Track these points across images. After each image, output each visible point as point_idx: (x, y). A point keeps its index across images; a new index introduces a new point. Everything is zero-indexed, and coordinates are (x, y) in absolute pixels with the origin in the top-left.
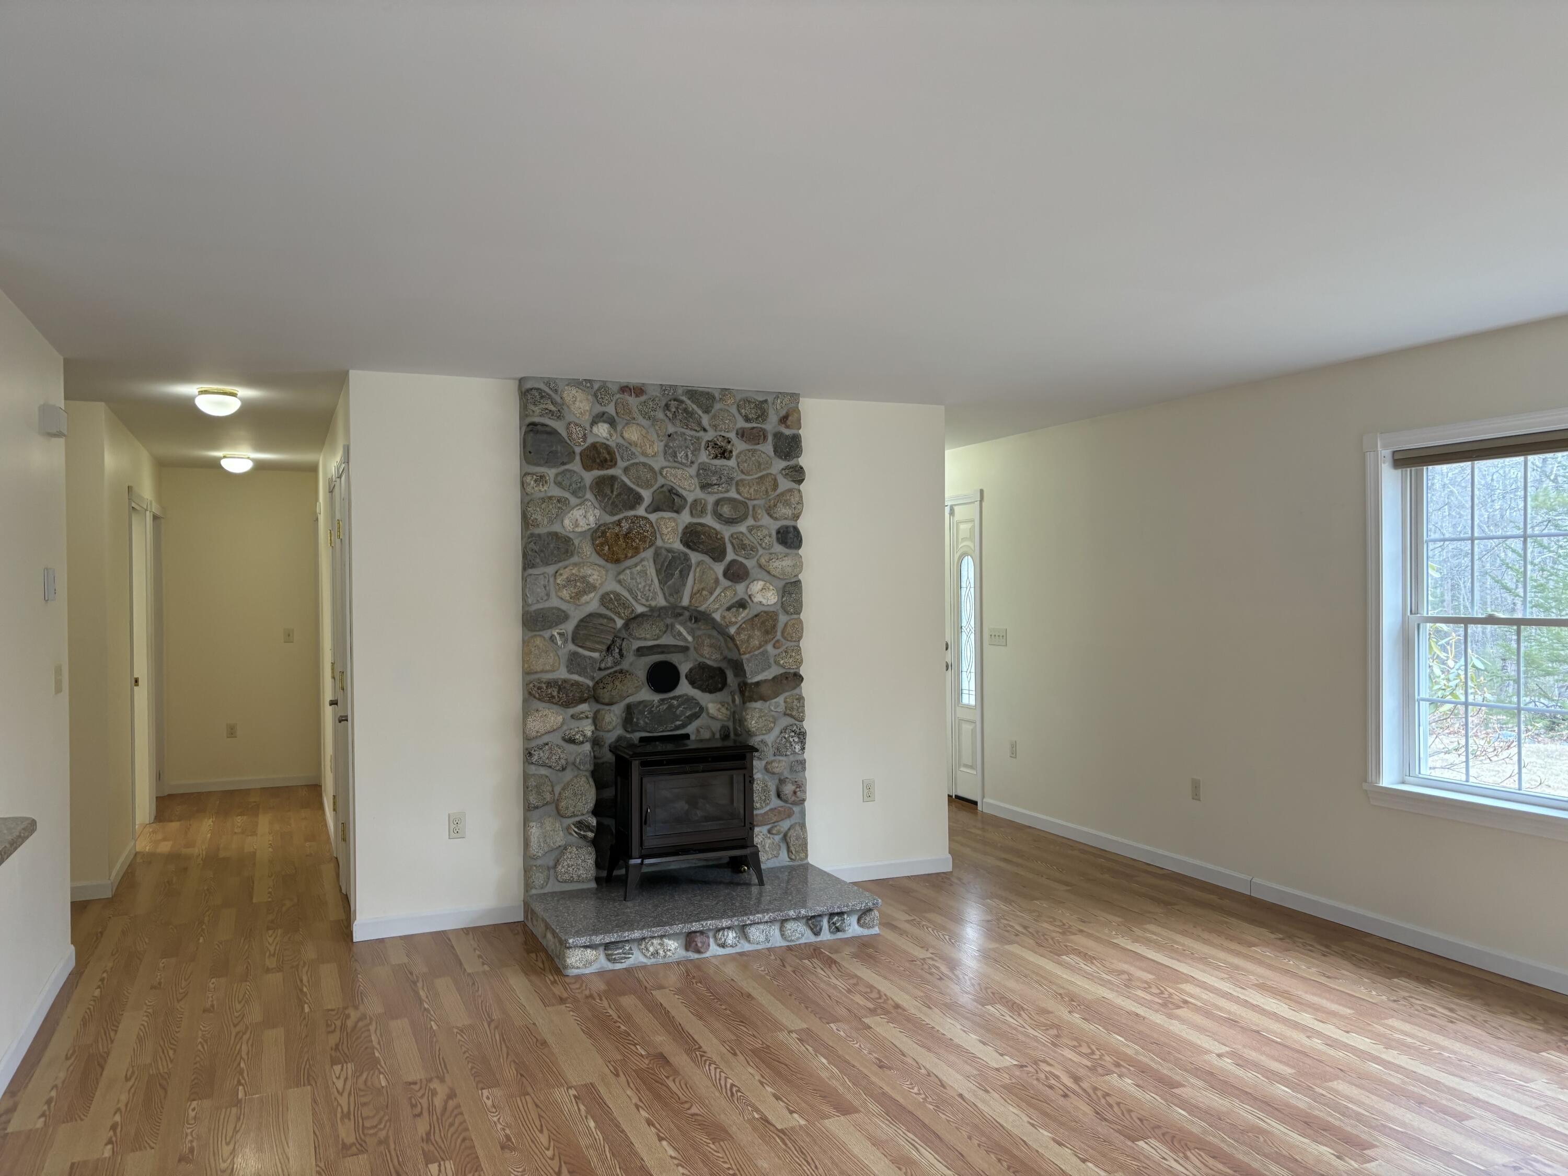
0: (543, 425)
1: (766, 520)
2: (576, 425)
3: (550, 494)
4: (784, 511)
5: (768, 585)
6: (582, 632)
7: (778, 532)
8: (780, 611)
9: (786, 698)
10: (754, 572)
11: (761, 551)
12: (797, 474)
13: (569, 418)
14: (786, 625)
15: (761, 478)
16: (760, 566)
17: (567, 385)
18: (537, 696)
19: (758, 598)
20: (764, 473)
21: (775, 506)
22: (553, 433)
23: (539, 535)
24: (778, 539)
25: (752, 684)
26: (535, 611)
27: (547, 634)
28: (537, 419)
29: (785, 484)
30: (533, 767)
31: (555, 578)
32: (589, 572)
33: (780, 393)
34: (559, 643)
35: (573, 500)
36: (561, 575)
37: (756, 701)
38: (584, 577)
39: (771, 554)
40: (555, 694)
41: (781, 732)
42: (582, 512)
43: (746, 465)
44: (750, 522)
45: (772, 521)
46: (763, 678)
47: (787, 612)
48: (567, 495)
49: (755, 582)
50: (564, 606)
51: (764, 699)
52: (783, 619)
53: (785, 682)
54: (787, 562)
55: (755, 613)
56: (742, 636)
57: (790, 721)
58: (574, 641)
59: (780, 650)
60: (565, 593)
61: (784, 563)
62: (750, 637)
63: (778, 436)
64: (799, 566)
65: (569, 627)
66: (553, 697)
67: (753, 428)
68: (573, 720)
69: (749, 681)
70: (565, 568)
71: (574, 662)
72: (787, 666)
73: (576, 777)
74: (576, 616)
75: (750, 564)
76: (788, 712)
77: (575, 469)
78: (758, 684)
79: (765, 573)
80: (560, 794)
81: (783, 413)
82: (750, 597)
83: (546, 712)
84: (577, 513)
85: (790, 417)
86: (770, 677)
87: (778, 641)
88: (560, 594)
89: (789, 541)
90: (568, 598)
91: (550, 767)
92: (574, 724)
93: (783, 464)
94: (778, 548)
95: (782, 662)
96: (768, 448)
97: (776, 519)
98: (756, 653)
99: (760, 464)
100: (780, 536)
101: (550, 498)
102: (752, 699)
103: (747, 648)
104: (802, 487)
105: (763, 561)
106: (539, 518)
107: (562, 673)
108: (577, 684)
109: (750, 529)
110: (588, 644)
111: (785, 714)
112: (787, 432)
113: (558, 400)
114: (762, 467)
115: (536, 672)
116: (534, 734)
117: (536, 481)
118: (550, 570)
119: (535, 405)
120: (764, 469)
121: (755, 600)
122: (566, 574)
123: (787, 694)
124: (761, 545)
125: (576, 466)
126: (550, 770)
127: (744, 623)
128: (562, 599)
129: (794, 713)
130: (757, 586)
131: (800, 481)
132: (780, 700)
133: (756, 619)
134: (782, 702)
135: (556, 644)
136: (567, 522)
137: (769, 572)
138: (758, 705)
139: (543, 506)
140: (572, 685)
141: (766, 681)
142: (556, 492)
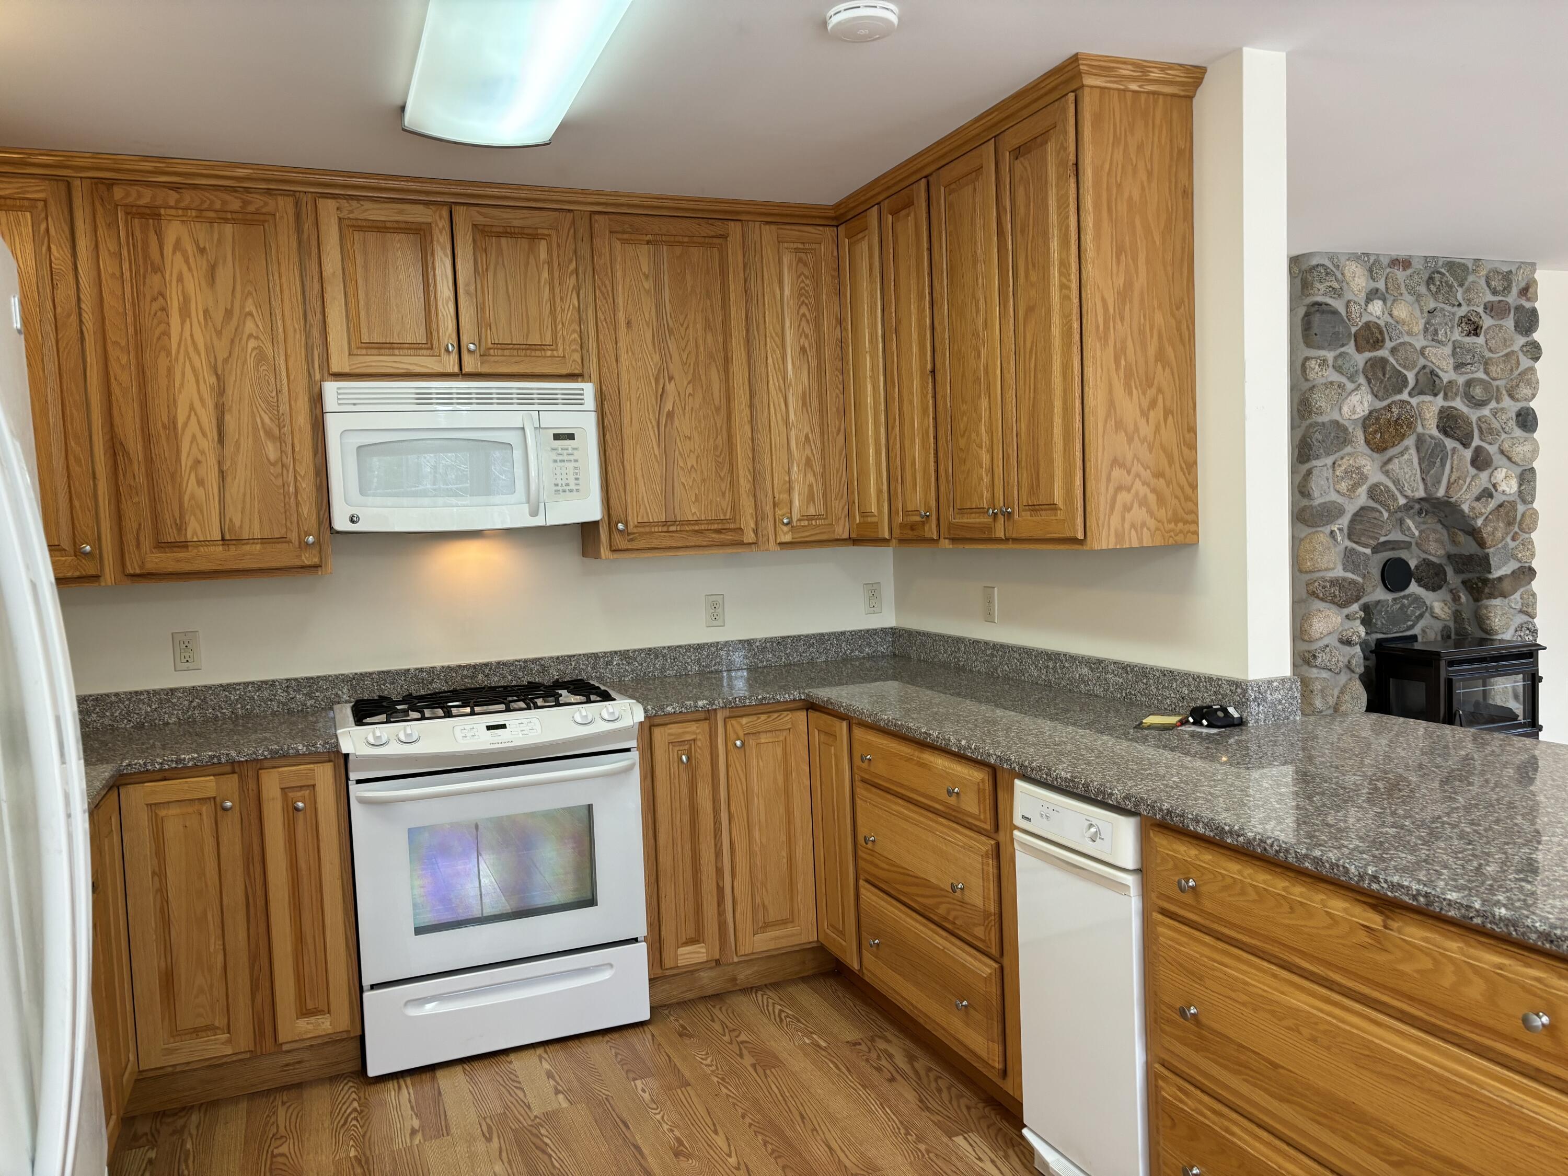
0: (1327, 304)
1: (1507, 402)
2: (1355, 303)
3: (1330, 379)
4: (1525, 391)
5: (1510, 472)
6: (1358, 527)
7: (1518, 415)
8: (1518, 501)
9: (1522, 595)
10: (1498, 459)
11: (1504, 436)
12: (1535, 351)
13: (1348, 296)
14: (1523, 515)
15: (1507, 355)
16: (1502, 452)
17: (1348, 260)
18: (1321, 595)
19: (1503, 487)
20: (1509, 350)
21: (1517, 385)
22: (1335, 312)
23: (1323, 423)
24: (1517, 422)
25: (1494, 579)
26: (1319, 505)
27: (1327, 530)
28: (1319, 299)
29: (1525, 362)
30: (1315, 670)
31: (1334, 470)
32: (1363, 462)
33: (1522, 263)
34: (1339, 539)
35: (1350, 386)
36: (1340, 466)
37: (1495, 598)
38: (1358, 468)
39: (1512, 438)
40: (1337, 593)
41: (1516, 631)
42: (1359, 397)
43: (1494, 341)
44: (1493, 404)
45: (1512, 403)
46: (1503, 573)
47: (1524, 502)
48: (1344, 380)
49: (1499, 470)
50: (1340, 500)
51: (1504, 596)
52: (1521, 508)
53: (1522, 576)
54: (1527, 447)
55: (1498, 503)
56: (1489, 529)
57: (1525, 618)
58: (1350, 538)
59: (1517, 542)
60: (1343, 486)
61: (1525, 448)
62: (1495, 529)
63: (1519, 308)
64: (1535, 451)
65: (1344, 521)
66: (1335, 596)
67: (1500, 301)
68: (1347, 621)
69: (1491, 576)
70: (1342, 458)
71: (1350, 559)
72: (1525, 559)
73: (1350, 679)
74: (1351, 508)
75: (1492, 449)
76: (1525, 609)
77: (1349, 351)
78: (1500, 579)
79: (1505, 459)
80: (1338, 697)
81: (1523, 285)
82: (1494, 486)
83: (1328, 612)
84: (1355, 399)
85: (1527, 291)
86: (1509, 572)
87: (1516, 533)
88: (1337, 487)
89: (1529, 424)
90: (1345, 491)
91: (1330, 670)
92: (1348, 624)
93: (1522, 340)
94: (1518, 432)
95: (1520, 555)
96: (1509, 323)
97: (1518, 400)
98: (1500, 546)
99: (1505, 341)
100: (1520, 418)
101: (1331, 383)
102: (1491, 596)
103: (1492, 541)
104: (1538, 365)
105: (1506, 446)
106: (1323, 405)
107: (1339, 572)
108: (1353, 582)
109: (1494, 414)
110: (1363, 539)
111: (1521, 611)
112: (1527, 305)
113: (1339, 276)
114: (1508, 343)
115: (1319, 571)
116: (1318, 636)
117: (1320, 365)
118: (1329, 461)
119: (1321, 282)
120: (1509, 346)
121: (1500, 489)
122: (1345, 464)
123: (1522, 590)
124: (1503, 429)
125: (1350, 348)
126: (1330, 673)
127: (1490, 514)
128: (1338, 492)
129: (1530, 610)
130: (1500, 475)
131: (1537, 359)
132: (1517, 596)
133: (1502, 510)
134: (1519, 598)
135: (1336, 540)
136: (1345, 409)
137: (1509, 459)
138: (1497, 602)
139: (1327, 392)
140: (1350, 583)
141: (1506, 575)
142: (1335, 377)
